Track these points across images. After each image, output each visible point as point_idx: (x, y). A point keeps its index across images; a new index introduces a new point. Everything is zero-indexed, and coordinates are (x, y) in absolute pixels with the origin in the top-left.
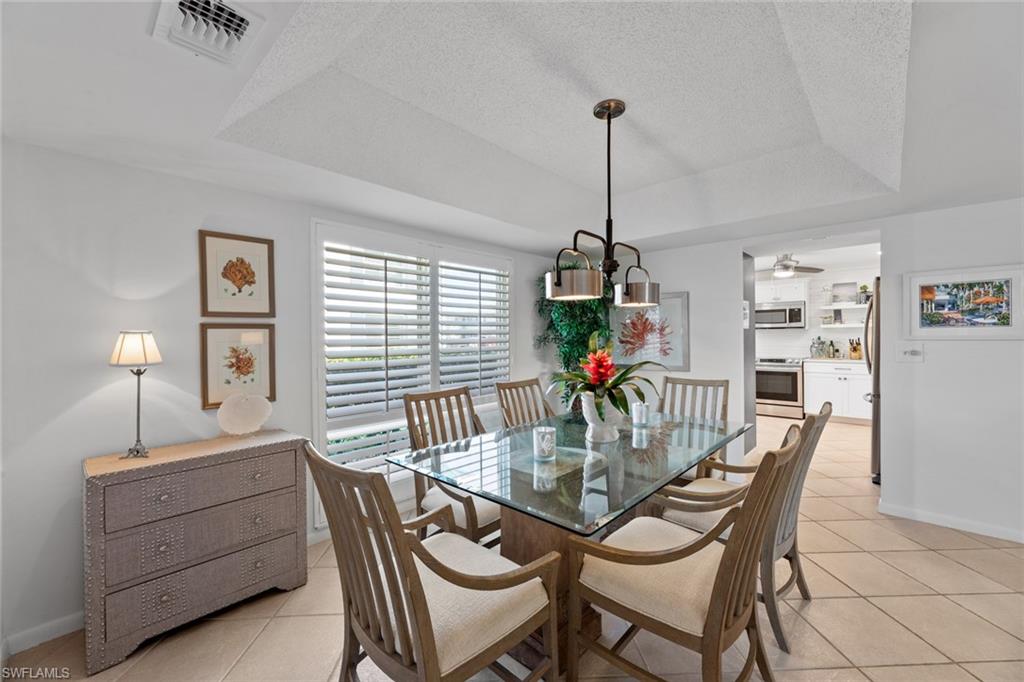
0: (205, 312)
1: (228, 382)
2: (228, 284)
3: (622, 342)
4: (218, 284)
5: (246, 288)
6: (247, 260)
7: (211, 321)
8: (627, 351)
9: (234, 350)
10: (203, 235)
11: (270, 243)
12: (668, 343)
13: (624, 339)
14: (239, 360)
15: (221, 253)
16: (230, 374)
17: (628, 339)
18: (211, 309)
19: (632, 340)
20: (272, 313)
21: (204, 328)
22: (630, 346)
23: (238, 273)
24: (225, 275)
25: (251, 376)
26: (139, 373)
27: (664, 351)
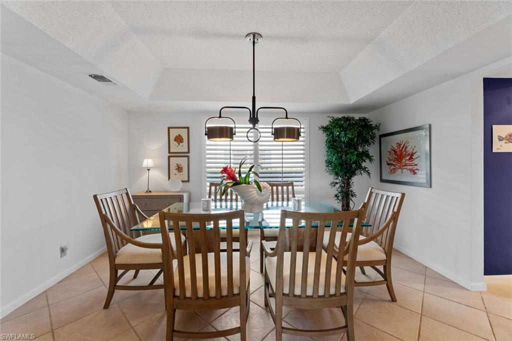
0: (169, 152)
1: (176, 174)
2: (176, 143)
3: (388, 164)
4: (173, 143)
5: (181, 144)
6: (181, 135)
7: (172, 155)
8: (391, 171)
9: (177, 164)
10: (169, 128)
11: (188, 128)
12: (416, 165)
13: (390, 162)
14: (179, 168)
15: (174, 133)
16: (176, 172)
17: (392, 162)
18: (171, 151)
19: (394, 163)
20: (189, 152)
21: (169, 157)
22: (393, 167)
23: (179, 139)
24: (175, 140)
25: (182, 173)
26: (149, 170)
27: (414, 171)
